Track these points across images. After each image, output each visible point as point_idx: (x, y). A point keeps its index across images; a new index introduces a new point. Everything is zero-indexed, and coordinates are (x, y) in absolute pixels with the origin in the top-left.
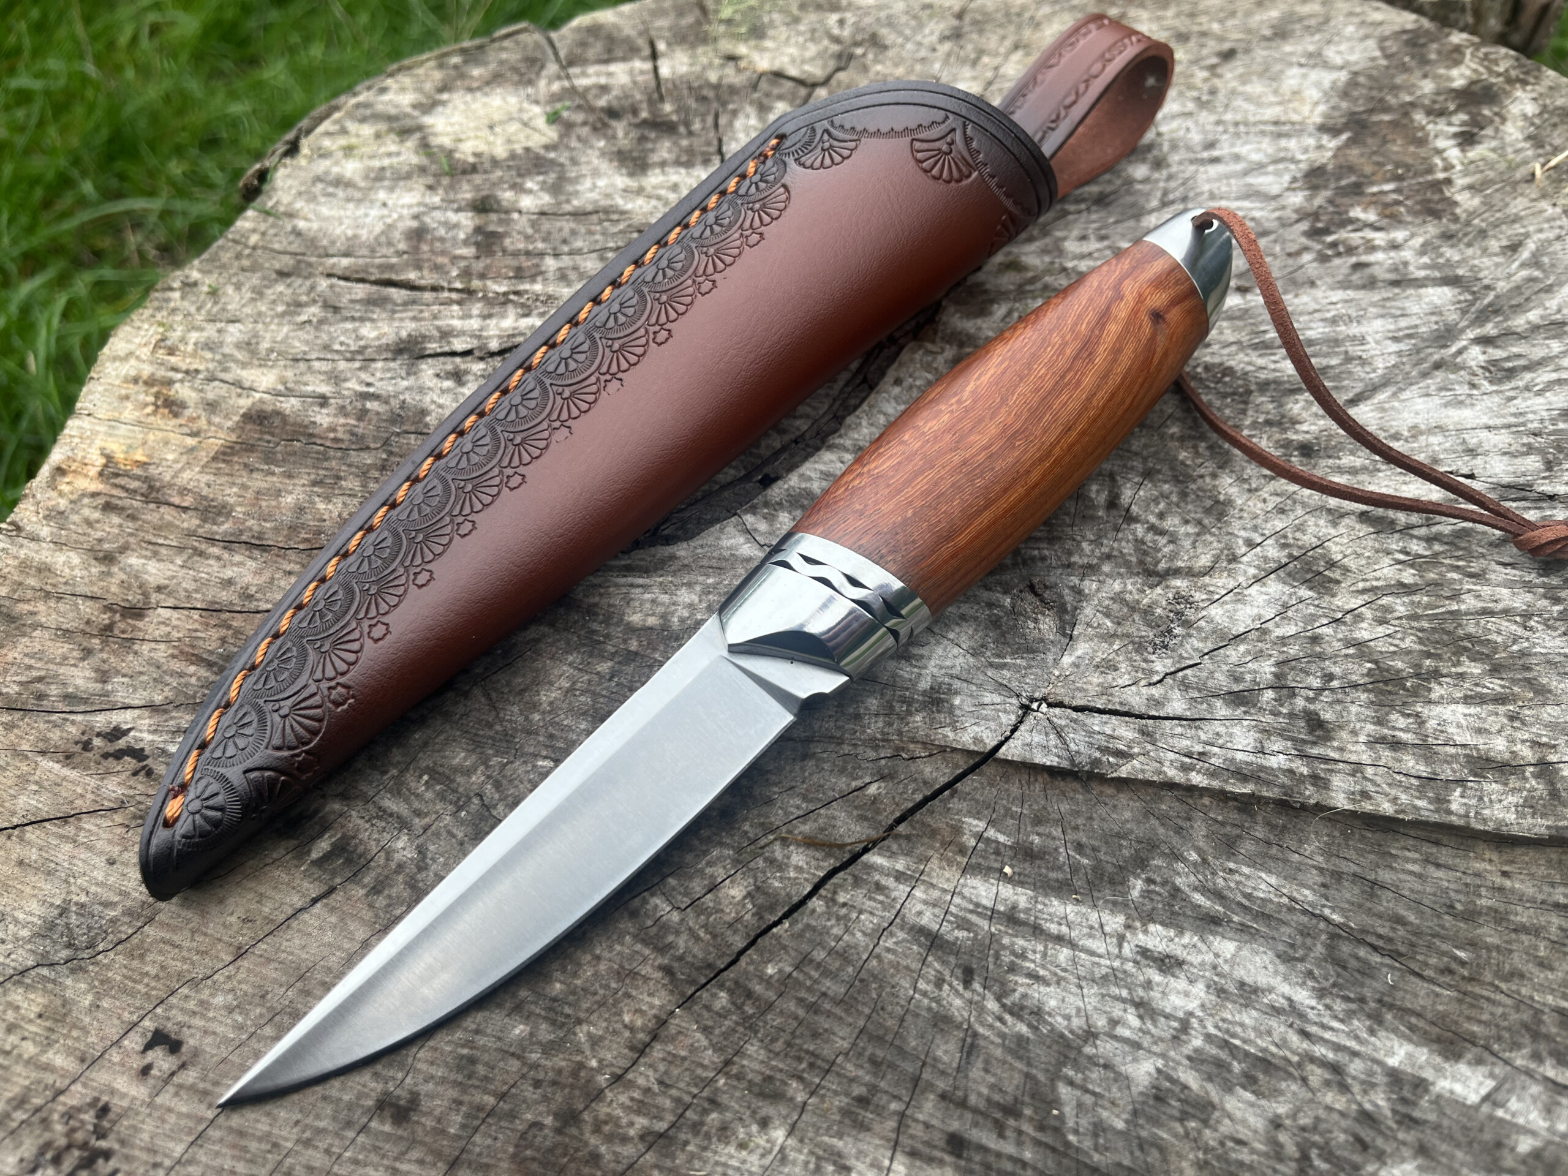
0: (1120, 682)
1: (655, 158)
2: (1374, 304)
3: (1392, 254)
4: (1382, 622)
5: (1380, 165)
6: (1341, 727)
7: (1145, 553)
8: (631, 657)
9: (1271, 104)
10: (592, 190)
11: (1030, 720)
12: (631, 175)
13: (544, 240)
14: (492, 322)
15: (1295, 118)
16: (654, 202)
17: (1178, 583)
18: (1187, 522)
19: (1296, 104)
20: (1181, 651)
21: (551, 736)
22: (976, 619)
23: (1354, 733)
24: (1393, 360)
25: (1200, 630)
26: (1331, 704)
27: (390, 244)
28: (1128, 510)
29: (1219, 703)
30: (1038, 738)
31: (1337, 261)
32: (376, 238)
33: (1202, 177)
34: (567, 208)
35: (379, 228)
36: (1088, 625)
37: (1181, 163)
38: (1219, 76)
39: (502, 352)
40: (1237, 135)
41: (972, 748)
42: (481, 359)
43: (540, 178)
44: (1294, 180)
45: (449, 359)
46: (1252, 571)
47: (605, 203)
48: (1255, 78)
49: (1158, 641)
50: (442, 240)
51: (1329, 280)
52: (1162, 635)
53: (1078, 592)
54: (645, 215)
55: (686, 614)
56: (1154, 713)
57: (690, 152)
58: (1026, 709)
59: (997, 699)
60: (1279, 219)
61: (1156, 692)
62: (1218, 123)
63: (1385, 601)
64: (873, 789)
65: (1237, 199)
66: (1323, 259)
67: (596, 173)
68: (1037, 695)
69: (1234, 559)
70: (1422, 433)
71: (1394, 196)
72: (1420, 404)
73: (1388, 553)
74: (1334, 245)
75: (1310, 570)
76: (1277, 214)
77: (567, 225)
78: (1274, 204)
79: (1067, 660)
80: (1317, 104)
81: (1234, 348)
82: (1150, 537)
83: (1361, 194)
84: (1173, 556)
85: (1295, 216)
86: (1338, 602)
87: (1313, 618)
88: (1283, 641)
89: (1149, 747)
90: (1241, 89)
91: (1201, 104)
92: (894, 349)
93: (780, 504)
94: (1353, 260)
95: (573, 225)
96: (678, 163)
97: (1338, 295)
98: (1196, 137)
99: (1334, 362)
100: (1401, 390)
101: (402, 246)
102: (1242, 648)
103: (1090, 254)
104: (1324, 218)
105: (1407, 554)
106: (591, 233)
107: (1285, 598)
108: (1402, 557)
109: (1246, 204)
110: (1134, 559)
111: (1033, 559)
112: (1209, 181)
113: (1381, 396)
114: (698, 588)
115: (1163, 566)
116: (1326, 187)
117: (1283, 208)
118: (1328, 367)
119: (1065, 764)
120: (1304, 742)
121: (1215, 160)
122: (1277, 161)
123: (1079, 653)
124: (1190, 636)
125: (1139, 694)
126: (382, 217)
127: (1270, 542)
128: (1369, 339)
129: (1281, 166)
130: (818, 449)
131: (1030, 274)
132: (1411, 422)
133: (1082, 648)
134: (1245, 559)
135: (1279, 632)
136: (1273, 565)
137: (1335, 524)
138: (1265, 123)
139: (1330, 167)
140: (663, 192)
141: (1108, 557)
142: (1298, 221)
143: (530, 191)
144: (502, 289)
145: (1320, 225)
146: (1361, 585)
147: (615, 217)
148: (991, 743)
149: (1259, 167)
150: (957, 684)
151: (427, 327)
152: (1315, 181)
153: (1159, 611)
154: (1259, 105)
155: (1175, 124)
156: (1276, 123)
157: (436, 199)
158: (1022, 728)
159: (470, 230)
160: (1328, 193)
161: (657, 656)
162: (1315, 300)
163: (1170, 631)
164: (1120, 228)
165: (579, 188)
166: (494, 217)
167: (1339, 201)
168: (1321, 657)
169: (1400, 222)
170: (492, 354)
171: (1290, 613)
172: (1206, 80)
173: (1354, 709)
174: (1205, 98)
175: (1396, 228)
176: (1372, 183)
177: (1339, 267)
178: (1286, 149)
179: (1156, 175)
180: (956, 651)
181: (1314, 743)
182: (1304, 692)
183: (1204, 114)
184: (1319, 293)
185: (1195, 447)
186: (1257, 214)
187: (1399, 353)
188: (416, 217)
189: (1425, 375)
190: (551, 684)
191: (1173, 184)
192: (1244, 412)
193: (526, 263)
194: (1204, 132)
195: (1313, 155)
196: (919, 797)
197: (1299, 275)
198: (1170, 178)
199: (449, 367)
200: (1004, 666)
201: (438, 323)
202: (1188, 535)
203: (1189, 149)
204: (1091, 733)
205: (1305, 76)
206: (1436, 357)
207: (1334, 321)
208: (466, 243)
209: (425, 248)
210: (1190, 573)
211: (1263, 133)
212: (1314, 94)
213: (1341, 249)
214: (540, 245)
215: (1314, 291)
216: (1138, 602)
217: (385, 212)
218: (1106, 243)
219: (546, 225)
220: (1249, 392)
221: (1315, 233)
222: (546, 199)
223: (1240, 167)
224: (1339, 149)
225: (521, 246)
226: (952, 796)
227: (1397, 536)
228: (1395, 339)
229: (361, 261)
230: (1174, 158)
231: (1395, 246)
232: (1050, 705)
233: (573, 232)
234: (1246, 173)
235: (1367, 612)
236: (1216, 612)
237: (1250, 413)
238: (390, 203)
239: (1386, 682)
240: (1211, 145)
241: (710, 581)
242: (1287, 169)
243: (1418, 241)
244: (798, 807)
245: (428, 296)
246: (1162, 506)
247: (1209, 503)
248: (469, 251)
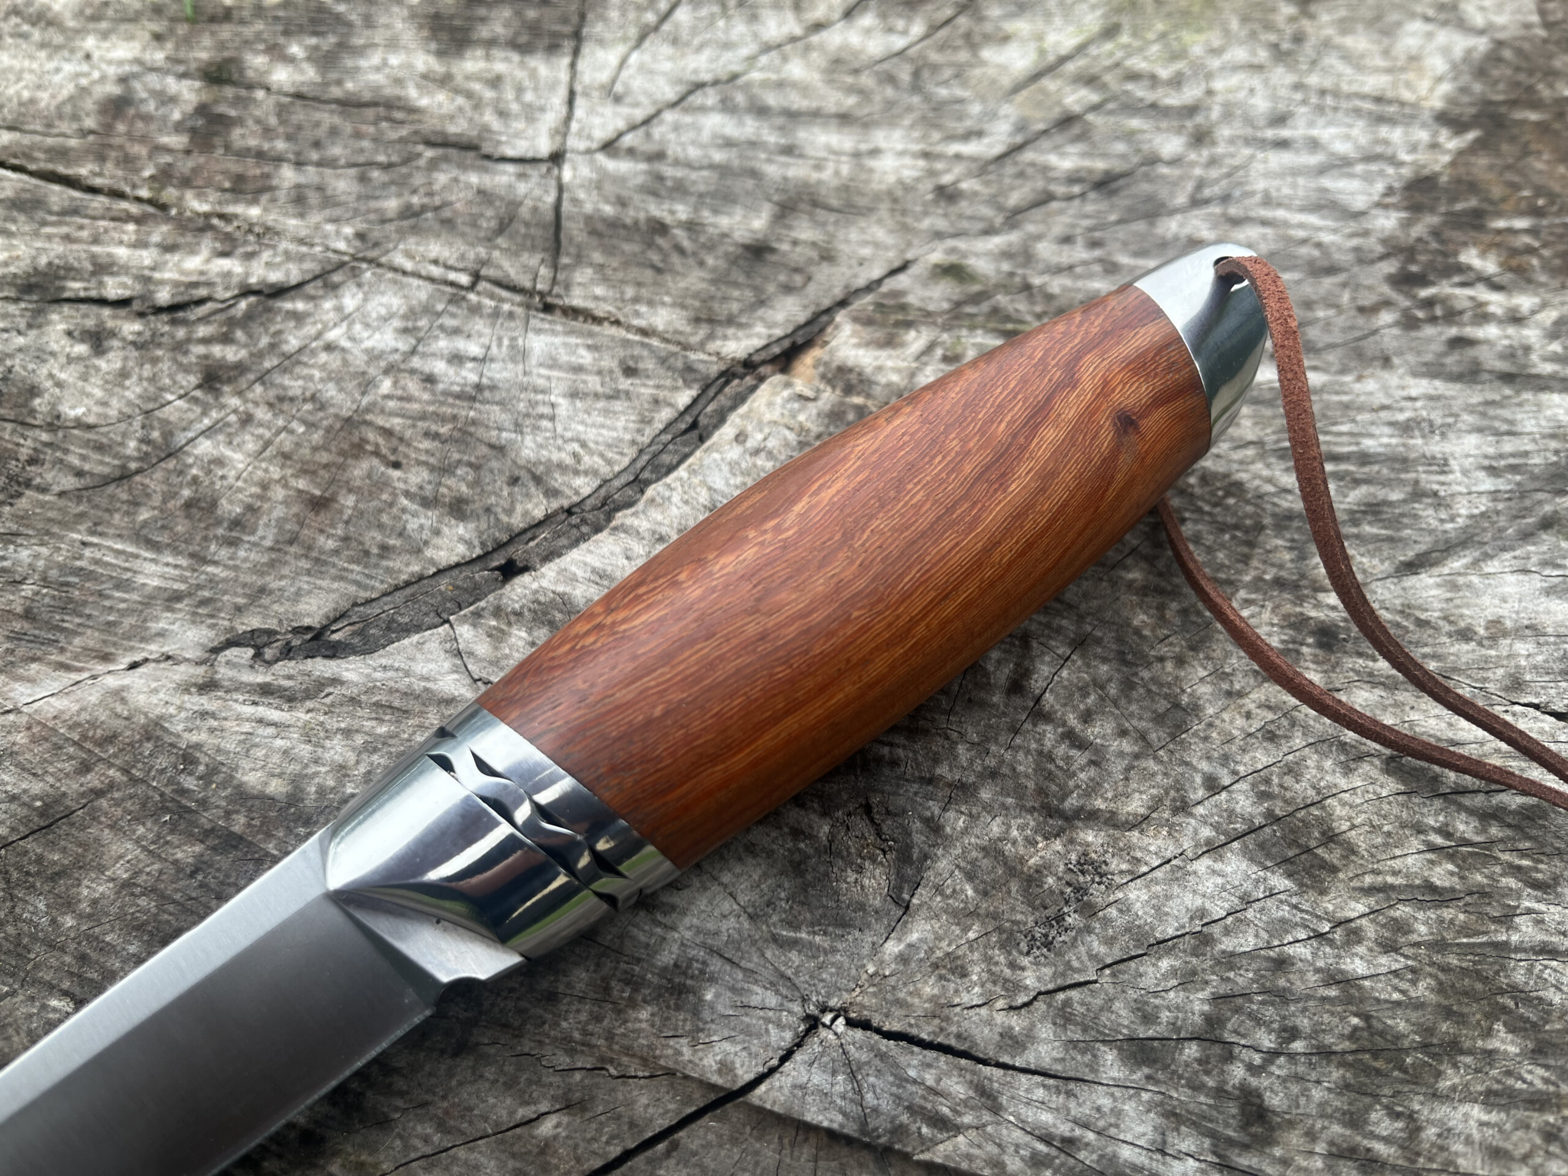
0: (966, 998)
1: (484, 32)
2: (1470, 409)
3: (1511, 330)
4: (1389, 947)
5: (1515, 187)
6: (1291, 1124)
7: (1050, 777)
8: (231, 842)
9: (1377, 70)
10: (378, 69)
11: (813, 1046)
12: (440, 54)
13: (289, 138)
14: (173, 258)
15: (1407, 95)
16: (460, 100)
17: (1090, 837)
18: (1123, 733)
19: (1411, 76)
20: (1071, 956)
21: (83, 958)
22: (770, 854)
23: (1311, 1135)
24: (1483, 505)
25: (1107, 922)
26: (1284, 1080)
27: (75, 117)
28: (1038, 700)
29: (1109, 1056)
30: (818, 1078)
31: (1429, 331)
32: (59, 107)
33: (1258, 167)
34: (336, 92)
35: (69, 89)
36: (939, 889)
37: (1232, 141)
38: (1312, 17)
39: (173, 308)
40: (1320, 109)
41: (716, 1079)
42: (141, 315)
43: (313, 41)
44: (1390, 191)
45: (94, 309)
46: (1206, 832)
47: (389, 91)
48: (1360, 27)
49: (1038, 932)
50: (147, 118)
51: (1411, 358)
52: (1048, 922)
53: (934, 827)
54: (442, 117)
55: (331, 783)
56: (1006, 1059)
57: (534, 28)
58: (813, 1024)
59: (772, 1000)
60: (1357, 250)
61: (1017, 1023)
62: (1298, 87)
63: (1402, 911)
64: (546, 1128)
65: (1303, 209)
66: (1409, 323)
67: (393, 44)
68: (834, 1002)
69: (1183, 807)
70: (1505, 634)
71: (1527, 240)
72: (1512, 585)
73: (1419, 829)
74: (1429, 303)
75: (1294, 843)
76: (1355, 242)
77: (327, 118)
78: (1352, 226)
79: (892, 948)
80: (1439, 80)
81: (1250, 452)
82: (1062, 750)
83: (1481, 228)
84: (1094, 788)
85: (1380, 249)
86: (1328, 905)
87: (1285, 926)
88: (1230, 960)
89: (987, 1117)
90: (1338, 40)
91: (1279, 55)
92: (749, 380)
93: (518, 614)
94: (1453, 331)
95: (336, 120)
96: (514, 45)
97: (1421, 386)
98: (1261, 105)
99: (1395, 496)
100: (1487, 557)
101: (90, 123)
102: (1165, 964)
103: (1071, 268)
104: (1422, 258)
105: (1448, 835)
106: (358, 135)
107: (1248, 886)
108: (1439, 840)
109: (1313, 219)
110: (1031, 785)
111: (879, 760)
112: (1267, 175)
113: (1456, 564)
114: (359, 740)
115: (1072, 802)
116: (1432, 210)
117: (1366, 233)
118: (1386, 503)
119: (851, 1129)
120: (1231, 1142)
121: (1282, 144)
122: (1369, 158)
123: (914, 937)
124: (1089, 930)
125: (990, 1022)
126: (78, 75)
127: (1243, 786)
128: (1454, 465)
129: (1374, 167)
130: (598, 529)
131: (976, 288)
132: (1490, 614)
133: (919, 931)
134: (1200, 810)
135: (1227, 944)
136: (1240, 827)
137: (1347, 771)
138: (1363, 97)
139: (1444, 179)
140: (477, 87)
141: (993, 774)
142: (1383, 257)
143: (291, 60)
144: (205, 208)
145: (1414, 268)
146: (1368, 880)
147: (399, 115)
148: (745, 1075)
149: (1341, 165)
150: (716, 965)
151: (78, 254)
152: (1419, 197)
153: (1050, 880)
154: (1360, 68)
155: (1235, 80)
156: (1379, 100)
157: (159, 56)
158: (798, 1057)
159: (189, 108)
160: (1433, 220)
161: (271, 847)
162: (1385, 389)
163: (1060, 918)
164: (1122, 233)
165: (363, 63)
166: (229, 92)
167: (1449, 234)
168: (1282, 997)
169: (1529, 281)
170: (159, 310)
171: (1250, 914)
172: (1292, 19)
173: (1317, 1094)
174: (1286, 46)
175: (1523, 290)
176: (1500, 214)
177: (1429, 340)
178: (1386, 142)
179: (1193, 156)
180: (727, 905)
181: (1245, 1147)
182: (1246, 1055)
183: (1280, 70)
184: (1392, 379)
185: (1161, 608)
186: (1326, 238)
187: (1494, 495)
188: (123, 80)
189: (1526, 536)
190: (101, 869)
191: (1214, 173)
192: (1246, 559)
193: (253, 170)
194: (1274, 98)
195: (1422, 157)
196: (615, 1151)
197: (1370, 346)
198: (1213, 162)
199: (90, 323)
200: (794, 944)
201: (96, 249)
202: (1121, 754)
203: (1248, 121)
204: (902, 1080)
205: (1430, 35)
206: (1548, 508)
207: (1406, 428)
208: (178, 127)
209: (121, 127)
210: (1112, 821)
211: (1357, 112)
212: (1438, 64)
213: (1438, 311)
214: (280, 145)
215: (1385, 375)
216: (1022, 860)
217: (85, 68)
218: (1097, 253)
219: (299, 115)
220: (1260, 528)
221: (1405, 281)
222: (310, 73)
223: (1314, 160)
224: (1461, 153)
225: (253, 142)
226: (668, 1154)
227: (1438, 803)
228: (1492, 471)
229: (26, 140)
230: (1225, 132)
231: (1515, 319)
232: (851, 1023)
233: (334, 132)
234: (1322, 170)
235: (1370, 930)
236: (1137, 895)
237: (1255, 563)
238: (96, 55)
239: (1376, 1054)
240: (1280, 119)
241: (382, 730)
242: (1381, 173)
243: (1549, 316)
244: (426, 1140)
245: (100, 202)
246: (1091, 700)
247: (1162, 705)
248: (176, 141)
